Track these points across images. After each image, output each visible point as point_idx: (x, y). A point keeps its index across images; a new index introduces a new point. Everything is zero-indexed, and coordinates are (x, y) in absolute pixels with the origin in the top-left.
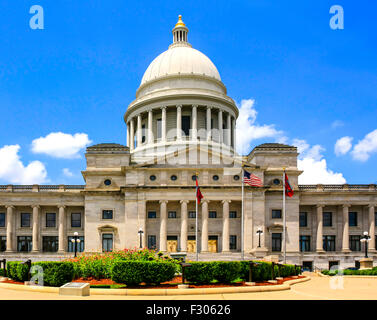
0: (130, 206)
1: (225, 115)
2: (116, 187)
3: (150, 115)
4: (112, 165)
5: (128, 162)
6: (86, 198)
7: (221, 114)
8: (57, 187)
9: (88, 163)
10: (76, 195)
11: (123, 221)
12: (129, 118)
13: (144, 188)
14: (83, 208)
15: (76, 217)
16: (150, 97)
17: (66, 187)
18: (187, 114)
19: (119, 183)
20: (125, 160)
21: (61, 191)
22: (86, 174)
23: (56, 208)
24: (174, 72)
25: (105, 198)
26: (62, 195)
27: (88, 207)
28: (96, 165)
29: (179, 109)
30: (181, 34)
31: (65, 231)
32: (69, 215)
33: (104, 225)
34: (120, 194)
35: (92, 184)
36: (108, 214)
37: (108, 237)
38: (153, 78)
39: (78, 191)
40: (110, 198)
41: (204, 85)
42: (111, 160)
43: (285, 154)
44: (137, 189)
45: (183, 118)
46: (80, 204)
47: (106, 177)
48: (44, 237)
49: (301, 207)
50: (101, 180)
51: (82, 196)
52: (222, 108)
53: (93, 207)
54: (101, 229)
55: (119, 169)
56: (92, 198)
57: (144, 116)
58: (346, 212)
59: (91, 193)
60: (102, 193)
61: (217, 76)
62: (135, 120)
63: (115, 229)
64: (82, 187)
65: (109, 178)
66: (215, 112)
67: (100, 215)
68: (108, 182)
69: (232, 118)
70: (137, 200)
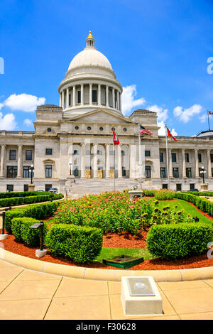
0: (63, 146)
1: (116, 91)
2: (54, 133)
3: (74, 88)
4: (52, 118)
5: (61, 117)
6: (36, 140)
7: (113, 90)
8: (17, 132)
9: (38, 117)
10: (29, 138)
11: (59, 156)
12: (62, 90)
13: (72, 134)
14: (33, 147)
15: (29, 153)
16: (74, 78)
17: (23, 133)
18: (95, 89)
19: (56, 131)
20: (60, 116)
21: (20, 135)
22: (36, 124)
23: (17, 147)
24: (87, 63)
25: (48, 140)
26: (21, 138)
27: (37, 146)
28: (42, 119)
29: (91, 86)
30: (91, 42)
31: (22, 163)
32: (24, 151)
33: (46, 159)
34: (57, 138)
35: (40, 131)
36: (49, 152)
37: (49, 167)
38: (75, 66)
39: (31, 135)
40: (51, 140)
41: (104, 72)
42: (51, 115)
43: (151, 117)
44: (67, 135)
45: (93, 91)
46: (32, 144)
47: (48, 127)
48: (8, 167)
49: (160, 149)
50: (45, 128)
51: (33, 139)
52: (115, 87)
53: (40, 147)
54: (45, 162)
55: (57, 122)
56: (39, 140)
57: (71, 89)
58: (183, 153)
59: (39, 137)
60: (45, 137)
61: (111, 68)
62: (65, 91)
63: (53, 162)
64: (33, 133)
65: (50, 127)
66: (110, 89)
67: (44, 152)
68: (49, 130)
69: (120, 94)
70: (67, 142)
